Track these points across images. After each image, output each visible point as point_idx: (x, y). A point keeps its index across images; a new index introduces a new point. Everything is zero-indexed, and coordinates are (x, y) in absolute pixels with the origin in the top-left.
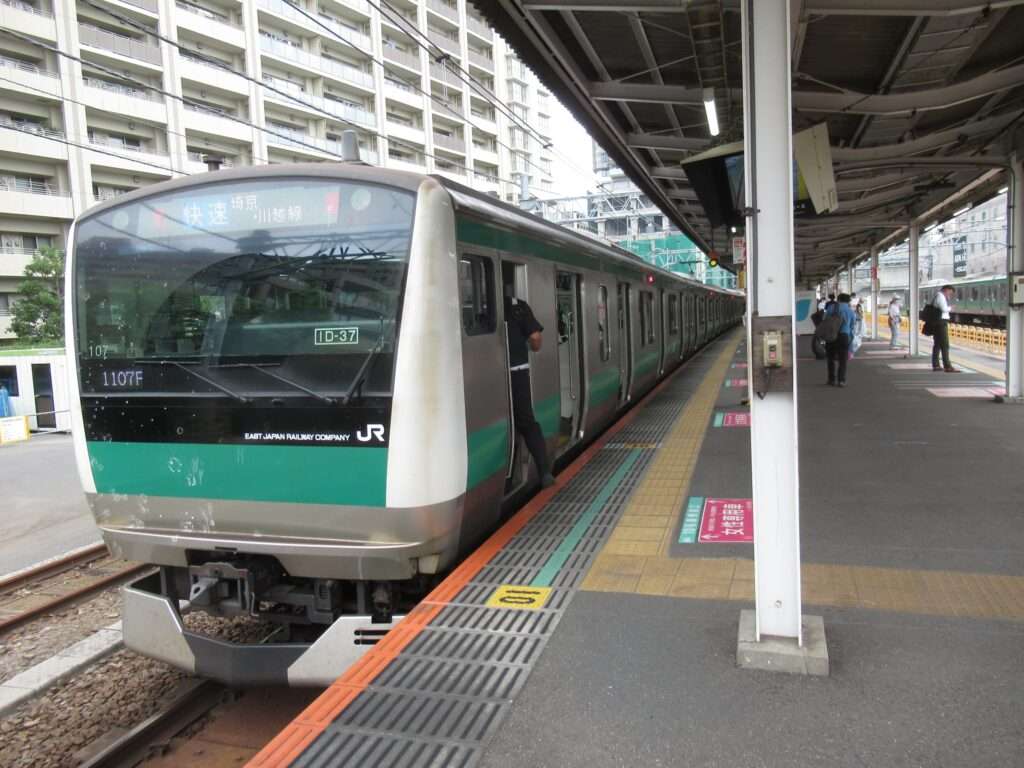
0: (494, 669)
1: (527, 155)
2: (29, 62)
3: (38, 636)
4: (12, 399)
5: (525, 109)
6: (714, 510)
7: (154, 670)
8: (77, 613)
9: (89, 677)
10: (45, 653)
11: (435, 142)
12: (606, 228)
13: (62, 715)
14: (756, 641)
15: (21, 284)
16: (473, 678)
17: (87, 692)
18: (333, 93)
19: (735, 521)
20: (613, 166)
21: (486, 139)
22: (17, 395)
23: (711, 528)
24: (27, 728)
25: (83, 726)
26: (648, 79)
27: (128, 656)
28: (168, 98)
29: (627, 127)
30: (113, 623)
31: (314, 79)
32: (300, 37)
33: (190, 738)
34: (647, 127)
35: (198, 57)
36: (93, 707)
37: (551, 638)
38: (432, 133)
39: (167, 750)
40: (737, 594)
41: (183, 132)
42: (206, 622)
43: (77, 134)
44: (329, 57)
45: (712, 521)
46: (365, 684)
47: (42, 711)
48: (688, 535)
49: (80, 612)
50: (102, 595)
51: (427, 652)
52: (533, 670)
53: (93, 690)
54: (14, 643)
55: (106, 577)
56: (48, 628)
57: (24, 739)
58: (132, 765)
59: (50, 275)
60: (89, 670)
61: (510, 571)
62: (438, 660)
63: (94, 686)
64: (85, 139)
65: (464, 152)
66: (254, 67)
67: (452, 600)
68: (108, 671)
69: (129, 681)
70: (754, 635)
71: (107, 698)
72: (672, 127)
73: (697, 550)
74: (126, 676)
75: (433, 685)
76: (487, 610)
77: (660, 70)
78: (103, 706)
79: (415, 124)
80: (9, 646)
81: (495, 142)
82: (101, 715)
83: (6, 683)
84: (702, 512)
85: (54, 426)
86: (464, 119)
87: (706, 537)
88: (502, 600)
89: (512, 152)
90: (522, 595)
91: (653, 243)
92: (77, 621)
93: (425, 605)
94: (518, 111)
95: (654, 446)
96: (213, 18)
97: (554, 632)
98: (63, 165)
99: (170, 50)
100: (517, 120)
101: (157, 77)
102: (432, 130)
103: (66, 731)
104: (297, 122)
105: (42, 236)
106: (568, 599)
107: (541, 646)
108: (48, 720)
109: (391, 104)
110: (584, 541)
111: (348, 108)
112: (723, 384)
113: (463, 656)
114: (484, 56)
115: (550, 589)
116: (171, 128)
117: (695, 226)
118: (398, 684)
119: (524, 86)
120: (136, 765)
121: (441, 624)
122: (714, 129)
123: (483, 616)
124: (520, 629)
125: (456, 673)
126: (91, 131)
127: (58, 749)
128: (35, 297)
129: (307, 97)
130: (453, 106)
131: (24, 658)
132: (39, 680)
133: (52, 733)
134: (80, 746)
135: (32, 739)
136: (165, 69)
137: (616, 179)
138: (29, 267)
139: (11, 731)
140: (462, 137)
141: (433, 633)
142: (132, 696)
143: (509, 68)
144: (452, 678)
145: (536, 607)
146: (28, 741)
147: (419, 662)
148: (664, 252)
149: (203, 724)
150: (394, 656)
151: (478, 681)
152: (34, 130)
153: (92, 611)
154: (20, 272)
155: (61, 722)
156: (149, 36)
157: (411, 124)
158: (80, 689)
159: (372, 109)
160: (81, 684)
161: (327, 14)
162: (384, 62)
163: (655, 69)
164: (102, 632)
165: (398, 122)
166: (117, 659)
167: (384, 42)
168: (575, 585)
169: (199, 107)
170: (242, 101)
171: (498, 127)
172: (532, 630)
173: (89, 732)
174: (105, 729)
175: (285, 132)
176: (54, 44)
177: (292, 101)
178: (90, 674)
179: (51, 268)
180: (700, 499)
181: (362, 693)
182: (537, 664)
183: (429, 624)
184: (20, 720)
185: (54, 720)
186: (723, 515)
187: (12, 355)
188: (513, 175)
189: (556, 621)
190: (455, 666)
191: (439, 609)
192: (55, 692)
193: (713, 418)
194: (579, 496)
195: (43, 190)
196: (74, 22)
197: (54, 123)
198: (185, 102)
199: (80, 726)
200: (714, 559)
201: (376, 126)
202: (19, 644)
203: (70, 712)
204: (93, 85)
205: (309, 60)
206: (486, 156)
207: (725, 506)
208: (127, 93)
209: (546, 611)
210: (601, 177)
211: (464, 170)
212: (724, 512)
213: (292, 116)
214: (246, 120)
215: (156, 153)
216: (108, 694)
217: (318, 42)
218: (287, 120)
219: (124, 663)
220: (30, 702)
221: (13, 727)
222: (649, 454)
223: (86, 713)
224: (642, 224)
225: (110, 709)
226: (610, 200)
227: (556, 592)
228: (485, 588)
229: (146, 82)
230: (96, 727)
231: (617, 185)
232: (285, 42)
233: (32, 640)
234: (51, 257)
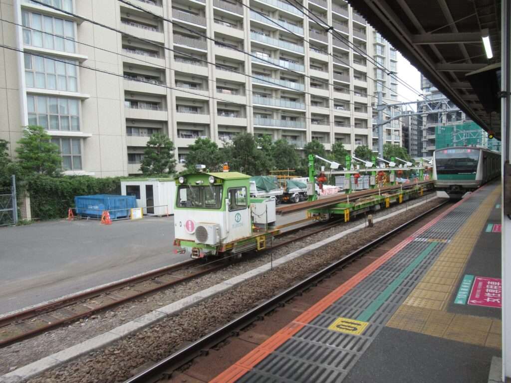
0: (325, 370)
1: (384, 82)
2: (153, 53)
3: (129, 310)
4: (138, 200)
5: (383, 58)
6: (480, 284)
7: (173, 334)
8: (146, 301)
9: (145, 333)
10: (130, 319)
11: (335, 78)
12: (427, 119)
13: (130, 350)
14: (501, 381)
15: (145, 150)
16: (311, 374)
17: (142, 341)
18: (284, 57)
19: (495, 293)
20: (432, 86)
21: (361, 75)
22: (139, 198)
23: (477, 296)
24: (115, 354)
25: (138, 357)
26: (448, 30)
27: (163, 325)
28: (209, 64)
29: (436, 60)
30: (160, 307)
31: (275, 50)
32: (269, 32)
33: (182, 372)
34: (448, 59)
35: (223, 45)
36: (143, 348)
37: (363, 355)
38: (332, 73)
39: (170, 377)
40: (490, 343)
41: (215, 80)
42: (200, 313)
43: (171, 83)
44: (283, 40)
45: (479, 291)
46: (251, 367)
47: (122, 347)
48: (460, 299)
49: (148, 301)
50: (158, 294)
51: (288, 353)
52: (348, 374)
53: (145, 340)
54: (118, 312)
55: (162, 285)
56: (133, 307)
57: (113, 359)
58: (154, 381)
59: (156, 146)
60: (146, 330)
61: (346, 309)
62: (294, 359)
63: (146, 338)
64: (174, 85)
65: (349, 82)
66: (247, 47)
67: (309, 323)
68: (153, 331)
69: (161, 338)
70: (501, 376)
71: (150, 345)
72: (464, 58)
73: (466, 309)
74: (160, 335)
75: (287, 374)
76: (328, 332)
77: (455, 23)
78: (148, 349)
79: (324, 69)
80: (117, 313)
81: (366, 76)
82: (146, 353)
83: (110, 331)
84: (472, 285)
85: (153, 213)
86: (349, 66)
87: (473, 301)
88: (338, 326)
89: (375, 81)
90: (350, 325)
91: (455, 127)
92: (146, 305)
93: (294, 324)
94: (379, 60)
95: (445, 242)
96: (230, 26)
97: (366, 352)
98: (164, 97)
99: (211, 43)
100: (378, 65)
101: (205, 55)
102: (332, 71)
103: (130, 359)
104: (266, 72)
105: (155, 129)
106: (378, 331)
107: (356, 359)
108: (123, 352)
109: (313, 60)
110: (393, 296)
111: (291, 64)
112: (495, 206)
113: (308, 358)
114: (361, 33)
115: (368, 324)
116: (210, 78)
117: (480, 116)
118: (268, 371)
119: (383, 46)
120: (156, 382)
121: (300, 336)
122: (489, 54)
123: (324, 335)
124: (345, 347)
125: (302, 369)
126: (176, 81)
127: (125, 368)
128: (150, 155)
129: (272, 60)
130: (344, 60)
131: (121, 320)
132: (124, 332)
133: (124, 358)
134: (135, 367)
135: (116, 360)
136: (208, 51)
137: (434, 93)
138: (148, 142)
139: (109, 354)
140: (348, 74)
141: (295, 341)
142: (160, 346)
143: (375, 38)
144: (299, 371)
145: (357, 333)
146: (114, 361)
147: (283, 358)
148: (462, 132)
149: (190, 366)
150: (271, 352)
151: (314, 376)
152: (154, 82)
153: (152, 301)
154: (144, 145)
155: (129, 354)
156: (202, 37)
157: (322, 70)
158: (139, 339)
159: (303, 64)
160: (141, 336)
161: (282, 19)
162: (310, 40)
163: (452, 23)
164: (154, 311)
165: (316, 69)
166: (158, 326)
167: (310, 30)
168: (383, 323)
169: (223, 68)
170: (242, 63)
171: (368, 69)
172: (351, 349)
173: (139, 361)
174: (146, 361)
175: (261, 77)
176: (163, 44)
177: (264, 62)
178: (145, 332)
179: (157, 142)
180: (472, 277)
181: (248, 372)
182: (351, 371)
183: (294, 335)
184: (113, 350)
185: (126, 352)
186: (486, 288)
187: (138, 181)
188: (375, 93)
189: (368, 345)
190: (303, 364)
191: (301, 327)
192: (130, 338)
193: (486, 226)
194: (395, 267)
195: (156, 109)
196: (171, 34)
197: (162, 79)
198: (216, 66)
199: (136, 357)
200: (477, 317)
201: (304, 72)
202: (120, 313)
203: (134, 349)
204: (178, 61)
205: (274, 42)
206: (361, 83)
207: (489, 282)
208: (192, 63)
209: (362, 337)
210: (424, 92)
211: (348, 92)
212: (487, 286)
213: (264, 70)
214: (243, 73)
215: (203, 90)
216: (151, 343)
217: (278, 33)
218: (262, 71)
219: (161, 329)
220: (118, 341)
221: (110, 353)
222: (441, 246)
223: (140, 351)
224: (449, 117)
225: (150, 351)
226: (430, 104)
227: (371, 326)
228: (329, 318)
229: (200, 58)
230: (143, 359)
231: (434, 96)
232: (262, 34)
233: (126, 311)
234: (157, 138)
